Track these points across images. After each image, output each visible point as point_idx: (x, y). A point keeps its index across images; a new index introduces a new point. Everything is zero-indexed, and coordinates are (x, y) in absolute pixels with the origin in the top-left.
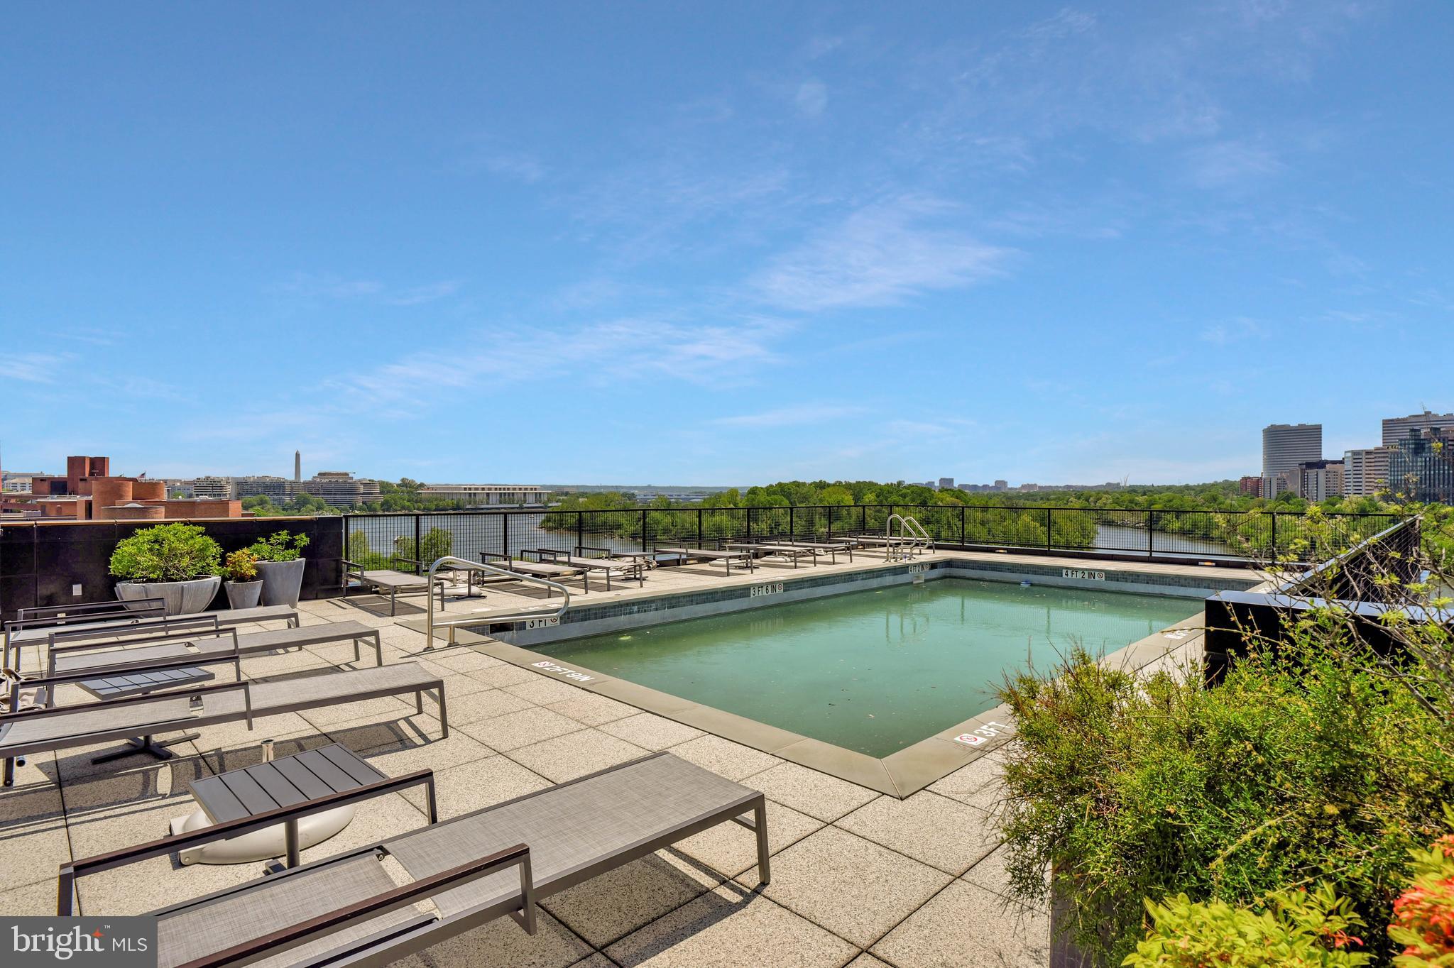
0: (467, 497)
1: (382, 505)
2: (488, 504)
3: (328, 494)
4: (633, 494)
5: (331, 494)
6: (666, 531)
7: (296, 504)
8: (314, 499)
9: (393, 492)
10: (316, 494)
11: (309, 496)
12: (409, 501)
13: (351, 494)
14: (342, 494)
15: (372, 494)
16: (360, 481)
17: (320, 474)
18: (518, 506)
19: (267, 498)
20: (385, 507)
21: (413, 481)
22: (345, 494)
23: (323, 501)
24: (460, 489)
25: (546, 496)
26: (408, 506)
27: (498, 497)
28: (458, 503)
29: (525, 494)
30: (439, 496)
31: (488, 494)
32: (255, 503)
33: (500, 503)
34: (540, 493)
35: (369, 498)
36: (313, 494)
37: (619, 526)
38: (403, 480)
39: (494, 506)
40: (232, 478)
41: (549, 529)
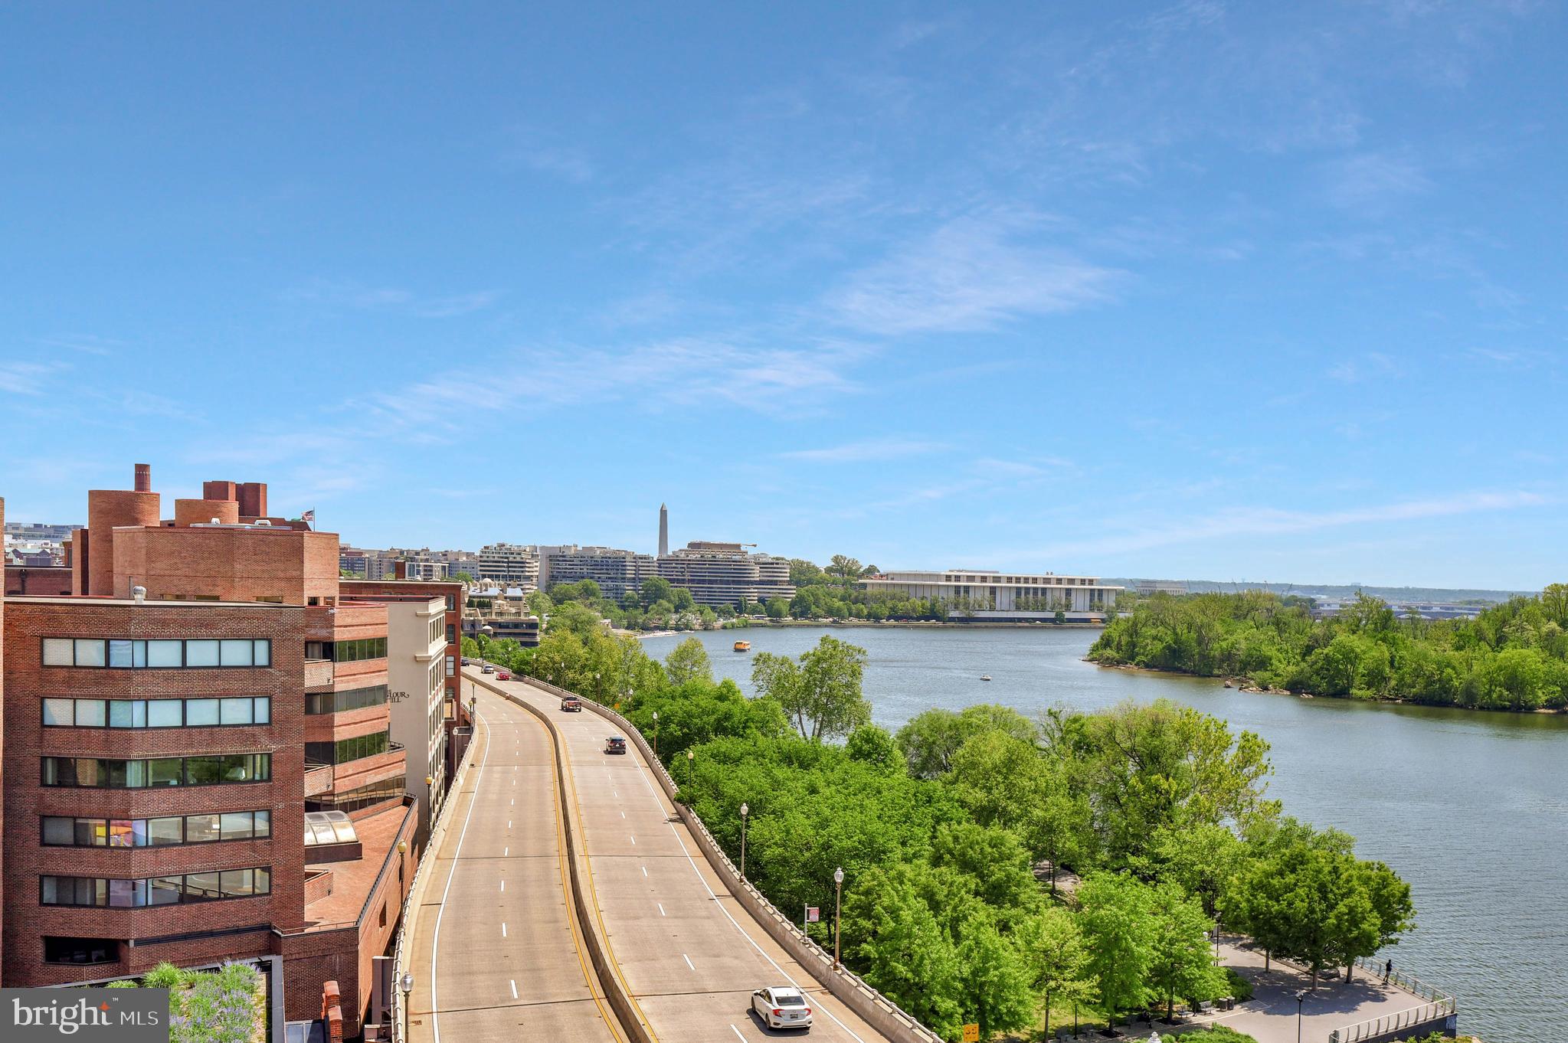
0: (952, 594)
1: (793, 605)
2: (992, 609)
3: (699, 582)
4: (1312, 601)
5: (703, 582)
6: (1375, 678)
7: (644, 598)
8: (674, 591)
9: (818, 583)
10: (678, 581)
11: (665, 584)
12: (843, 599)
13: (739, 583)
14: (722, 582)
15: (775, 583)
16: (755, 557)
17: (691, 545)
18: (1052, 615)
19: (596, 585)
20: (798, 609)
21: (855, 562)
22: (728, 582)
23: (689, 595)
24: (938, 577)
25: (1113, 597)
26: (839, 610)
27: (1013, 596)
28: (933, 605)
29: (1068, 592)
30: (897, 591)
31: (993, 590)
32: (576, 593)
33: (1018, 608)
34: (1100, 591)
35: (770, 593)
36: (672, 581)
37: (1263, 663)
38: (836, 559)
39: (1005, 615)
40: (542, 548)
41: (1107, 663)
